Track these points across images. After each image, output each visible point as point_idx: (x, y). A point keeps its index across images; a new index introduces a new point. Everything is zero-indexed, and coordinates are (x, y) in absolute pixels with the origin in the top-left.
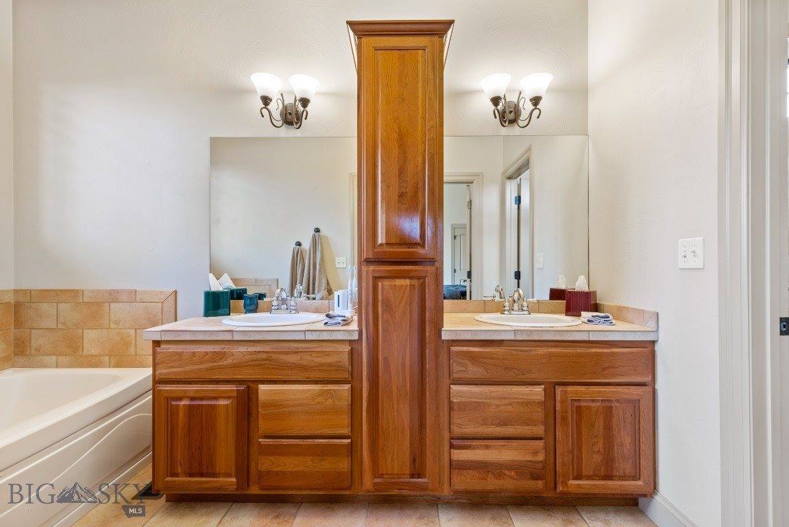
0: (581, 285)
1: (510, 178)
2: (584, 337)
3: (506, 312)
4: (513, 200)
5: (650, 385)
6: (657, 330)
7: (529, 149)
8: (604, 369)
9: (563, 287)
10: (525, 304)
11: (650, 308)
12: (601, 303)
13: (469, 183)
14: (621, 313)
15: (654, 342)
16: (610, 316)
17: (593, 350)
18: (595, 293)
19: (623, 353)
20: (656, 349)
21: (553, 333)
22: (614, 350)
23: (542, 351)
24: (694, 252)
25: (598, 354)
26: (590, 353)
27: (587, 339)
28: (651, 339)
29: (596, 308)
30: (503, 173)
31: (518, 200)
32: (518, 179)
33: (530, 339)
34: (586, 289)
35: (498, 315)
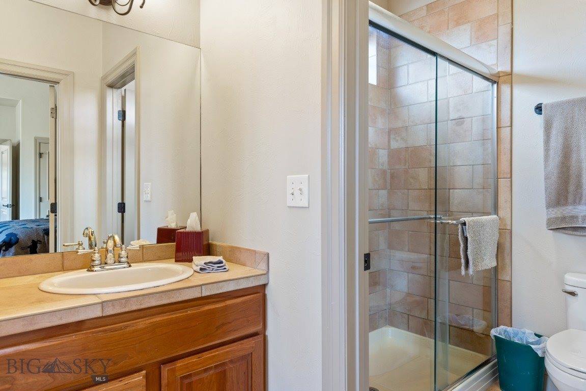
0: (192, 224)
1: (112, 86)
2: (195, 294)
3: (96, 269)
4: (116, 115)
5: (260, 335)
6: (268, 272)
7: (134, 54)
8: (218, 328)
9: (173, 225)
10: (123, 253)
11: (261, 248)
12: (214, 243)
13: (54, 83)
14: (234, 255)
15: (264, 286)
16: (224, 261)
17: (207, 308)
18: (207, 231)
19: (237, 304)
20: (266, 292)
21: (158, 295)
22: (229, 302)
23: (142, 324)
24: (300, 190)
25: (212, 312)
26: (203, 311)
27: (199, 295)
28: (262, 282)
29: (208, 250)
30: (104, 78)
31: (123, 115)
32: (123, 89)
33: (127, 309)
34: (198, 229)
35: (84, 273)
